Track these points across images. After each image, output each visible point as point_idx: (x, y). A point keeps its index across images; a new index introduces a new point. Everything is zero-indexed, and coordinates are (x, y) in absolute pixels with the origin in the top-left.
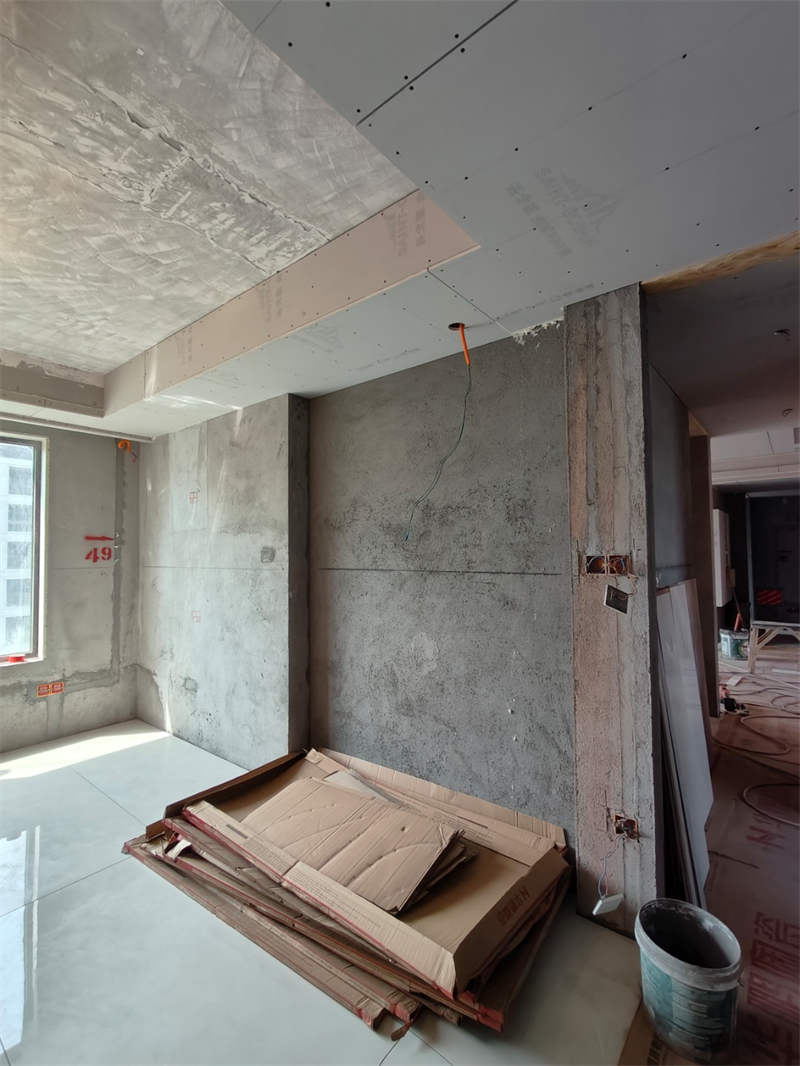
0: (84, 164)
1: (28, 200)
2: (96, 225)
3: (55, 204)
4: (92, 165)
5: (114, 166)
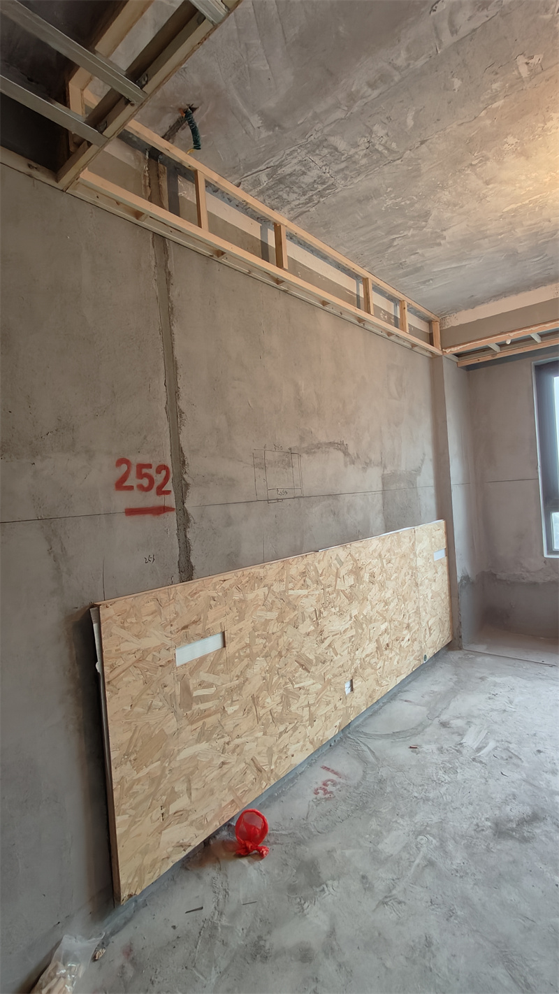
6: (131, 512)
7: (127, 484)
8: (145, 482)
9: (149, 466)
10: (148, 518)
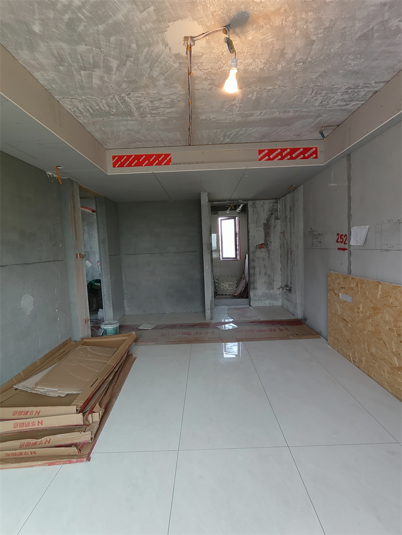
0: (151, 98)
1: (151, 69)
2: (124, 74)
3: (143, 75)
4: (150, 99)
5: (146, 103)
6: (339, 249)
7: (338, 241)
9: (343, 235)
10: (341, 251)
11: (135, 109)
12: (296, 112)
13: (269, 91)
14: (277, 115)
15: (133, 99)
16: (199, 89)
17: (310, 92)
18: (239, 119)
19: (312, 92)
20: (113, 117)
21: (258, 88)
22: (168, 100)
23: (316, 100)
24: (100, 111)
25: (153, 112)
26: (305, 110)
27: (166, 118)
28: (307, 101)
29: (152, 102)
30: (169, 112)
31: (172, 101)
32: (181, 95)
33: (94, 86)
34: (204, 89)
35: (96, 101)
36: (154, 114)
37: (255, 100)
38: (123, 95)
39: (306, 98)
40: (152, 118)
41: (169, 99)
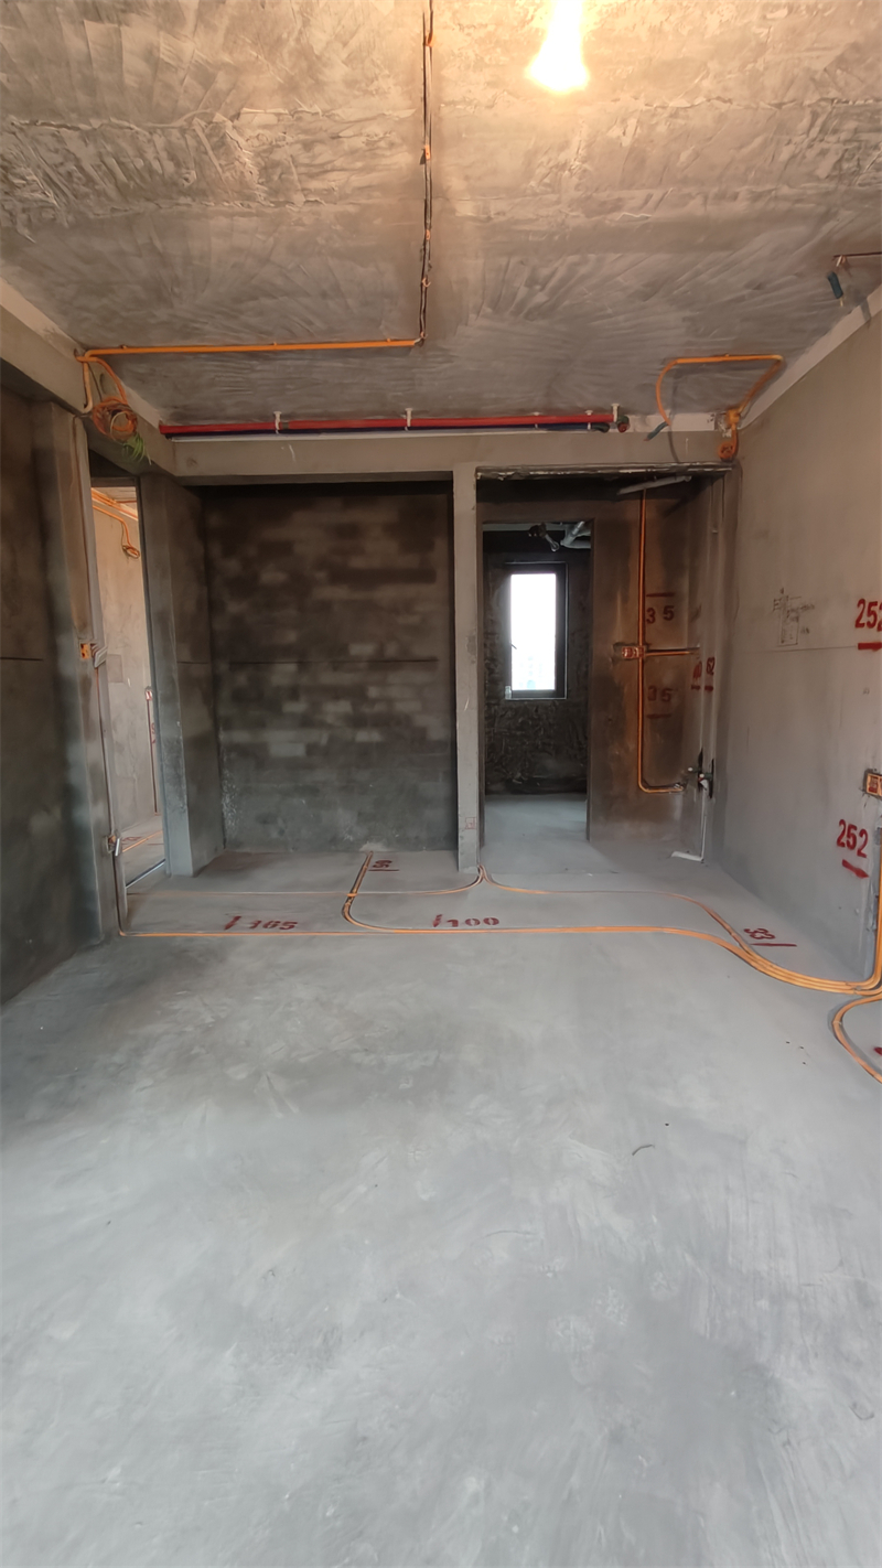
0: (305, 132)
1: (306, 19)
2: (221, 38)
3: (280, 42)
4: (302, 137)
5: (290, 151)
6: (862, 646)
7: (861, 622)
8: (871, 619)
9: (875, 604)
10: (868, 652)
11: (255, 171)
12: (756, 197)
13: (674, 115)
14: (695, 208)
15: (249, 133)
16: (453, 103)
17: (806, 122)
18: (577, 219)
19: (812, 125)
20: (188, 200)
21: (641, 105)
22: (359, 142)
23: (823, 153)
24: (147, 176)
25: (314, 184)
26: (785, 190)
27: (351, 209)
28: (793, 157)
29: (307, 146)
30: (361, 189)
31: (372, 145)
32: (401, 121)
33: (130, 80)
34: (470, 103)
35: (134, 138)
36: (317, 192)
37: (632, 149)
38: (219, 117)
39: (792, 147)
40: (306, 209)
41: (364, 139)
